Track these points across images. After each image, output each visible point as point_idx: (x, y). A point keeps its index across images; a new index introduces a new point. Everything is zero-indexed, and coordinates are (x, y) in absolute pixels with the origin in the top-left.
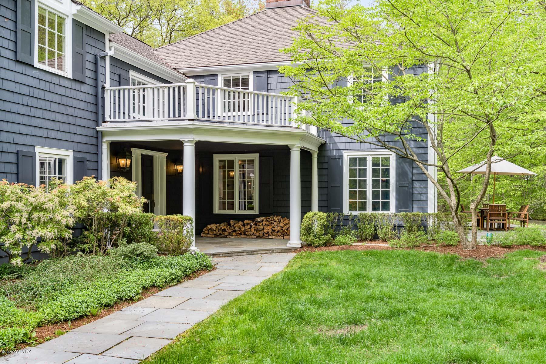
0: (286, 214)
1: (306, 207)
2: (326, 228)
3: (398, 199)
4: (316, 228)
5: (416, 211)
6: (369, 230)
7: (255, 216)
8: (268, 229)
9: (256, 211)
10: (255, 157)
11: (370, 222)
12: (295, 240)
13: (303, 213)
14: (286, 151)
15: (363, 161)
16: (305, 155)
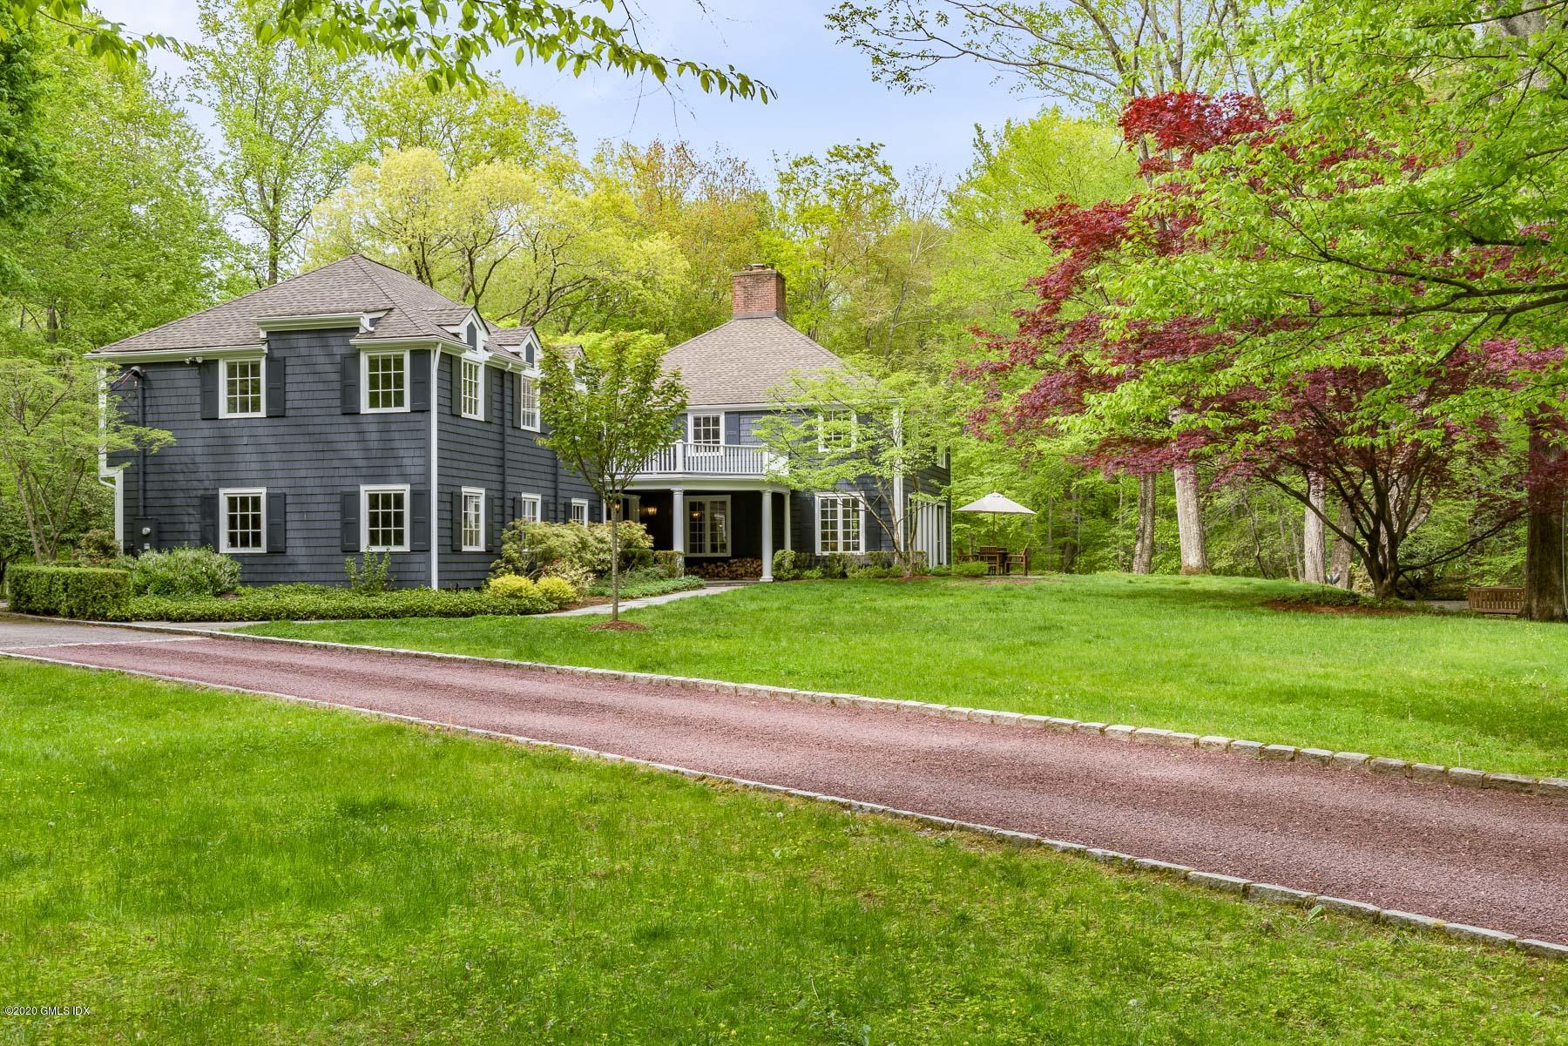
0: (758, 556)
1: (778, 544)
2: (795, 564)
3: (867, 540)
4: (787, 564)
5: (884, 551)
6: (839, 569)
7: (729, 558)
8: (741, 571)
9: (728, 553)
10: (728, 498)
11: (839, 561)
12: (767, 576)
13: (775, 549)
14: (758, 496)
15: (834, 503)
16: (778, 499)
